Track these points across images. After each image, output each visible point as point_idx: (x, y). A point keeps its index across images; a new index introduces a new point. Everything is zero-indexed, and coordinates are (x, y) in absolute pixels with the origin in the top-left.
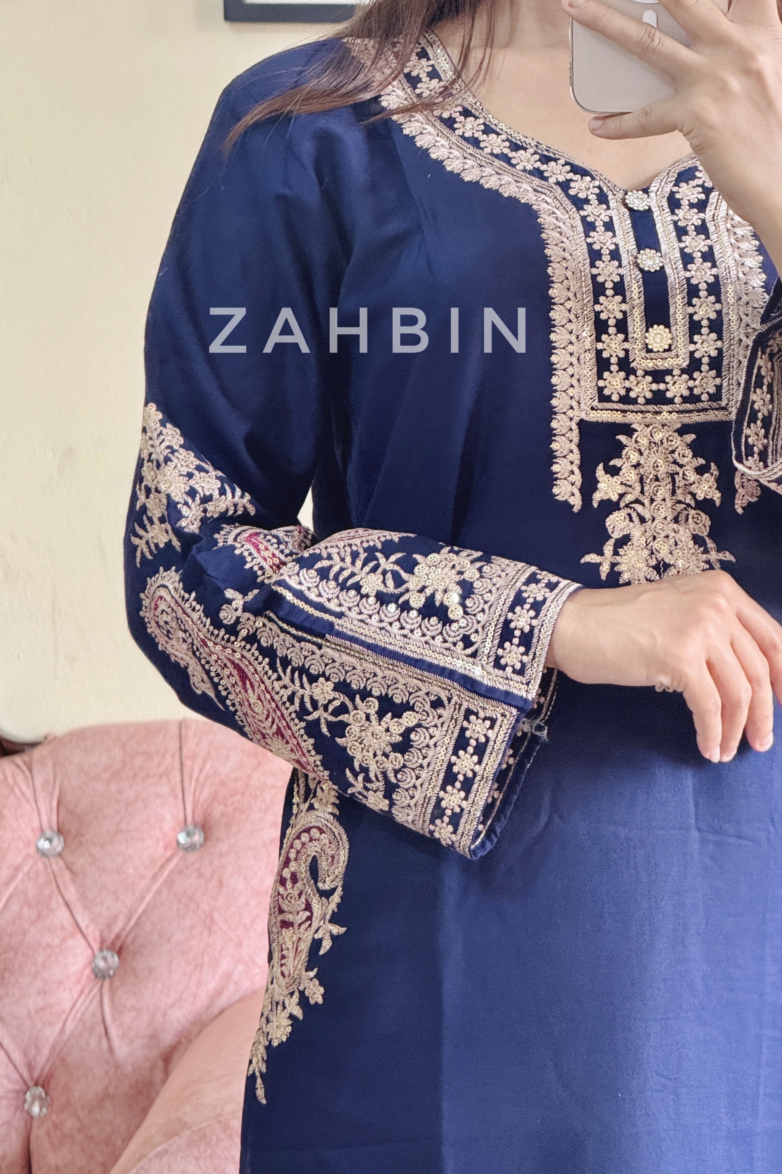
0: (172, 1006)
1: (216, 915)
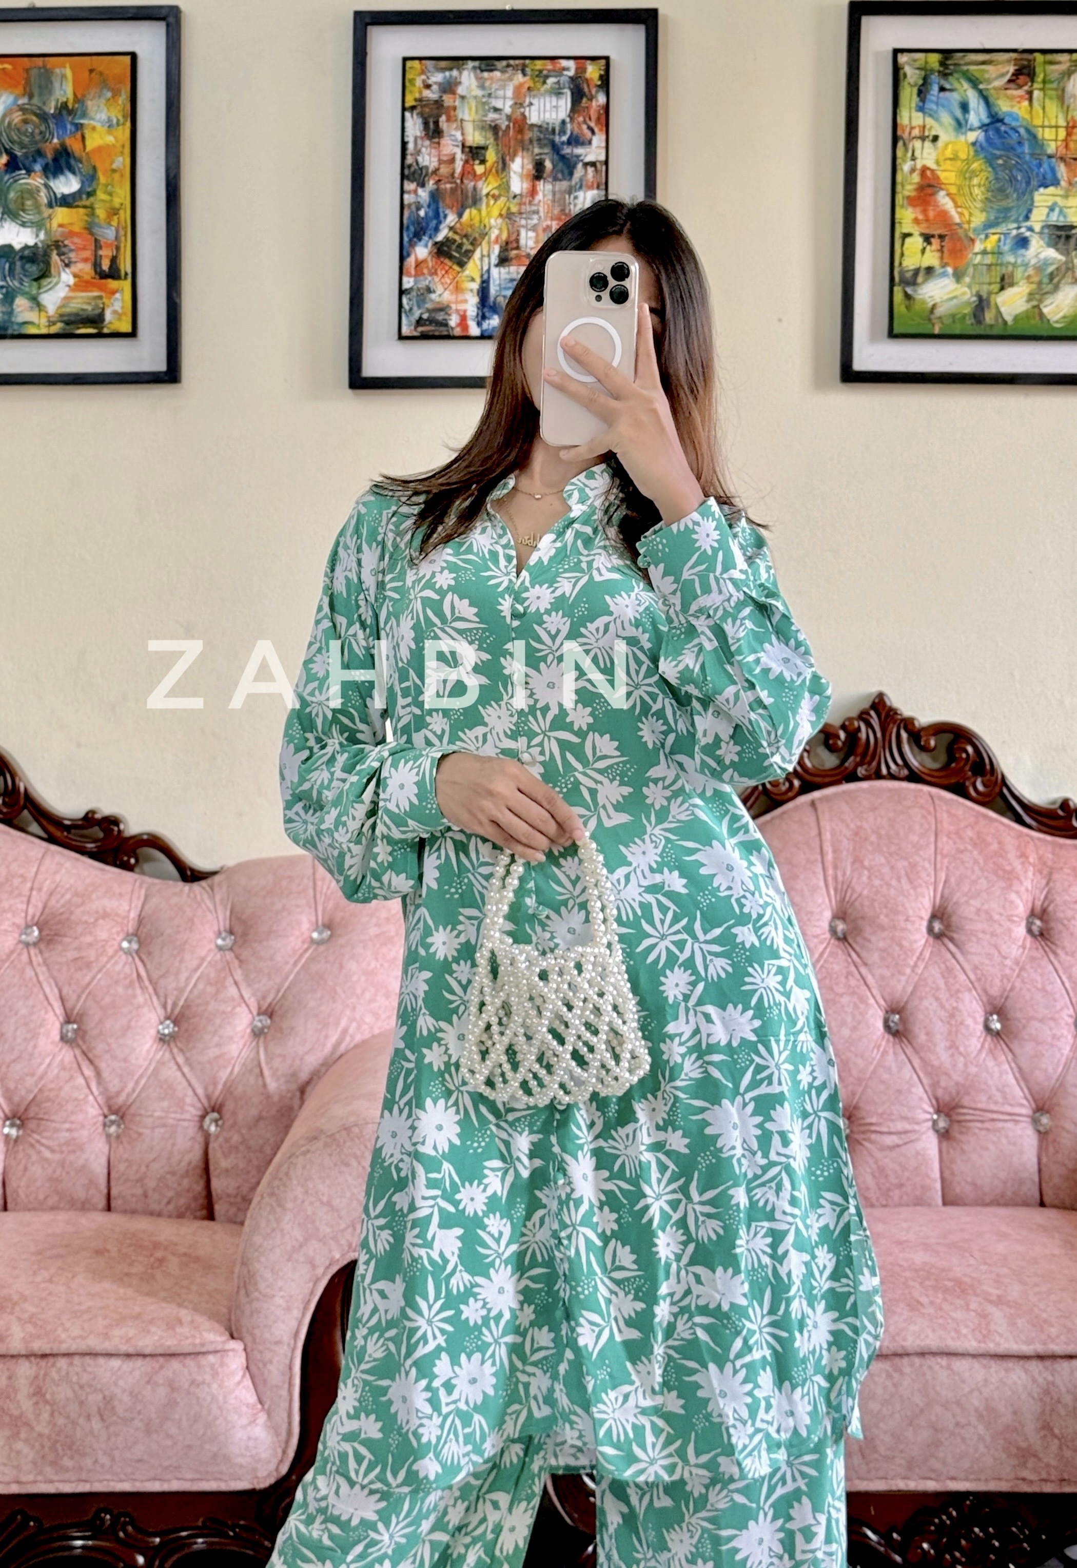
0: (307, 1053)
1: (339, 989)
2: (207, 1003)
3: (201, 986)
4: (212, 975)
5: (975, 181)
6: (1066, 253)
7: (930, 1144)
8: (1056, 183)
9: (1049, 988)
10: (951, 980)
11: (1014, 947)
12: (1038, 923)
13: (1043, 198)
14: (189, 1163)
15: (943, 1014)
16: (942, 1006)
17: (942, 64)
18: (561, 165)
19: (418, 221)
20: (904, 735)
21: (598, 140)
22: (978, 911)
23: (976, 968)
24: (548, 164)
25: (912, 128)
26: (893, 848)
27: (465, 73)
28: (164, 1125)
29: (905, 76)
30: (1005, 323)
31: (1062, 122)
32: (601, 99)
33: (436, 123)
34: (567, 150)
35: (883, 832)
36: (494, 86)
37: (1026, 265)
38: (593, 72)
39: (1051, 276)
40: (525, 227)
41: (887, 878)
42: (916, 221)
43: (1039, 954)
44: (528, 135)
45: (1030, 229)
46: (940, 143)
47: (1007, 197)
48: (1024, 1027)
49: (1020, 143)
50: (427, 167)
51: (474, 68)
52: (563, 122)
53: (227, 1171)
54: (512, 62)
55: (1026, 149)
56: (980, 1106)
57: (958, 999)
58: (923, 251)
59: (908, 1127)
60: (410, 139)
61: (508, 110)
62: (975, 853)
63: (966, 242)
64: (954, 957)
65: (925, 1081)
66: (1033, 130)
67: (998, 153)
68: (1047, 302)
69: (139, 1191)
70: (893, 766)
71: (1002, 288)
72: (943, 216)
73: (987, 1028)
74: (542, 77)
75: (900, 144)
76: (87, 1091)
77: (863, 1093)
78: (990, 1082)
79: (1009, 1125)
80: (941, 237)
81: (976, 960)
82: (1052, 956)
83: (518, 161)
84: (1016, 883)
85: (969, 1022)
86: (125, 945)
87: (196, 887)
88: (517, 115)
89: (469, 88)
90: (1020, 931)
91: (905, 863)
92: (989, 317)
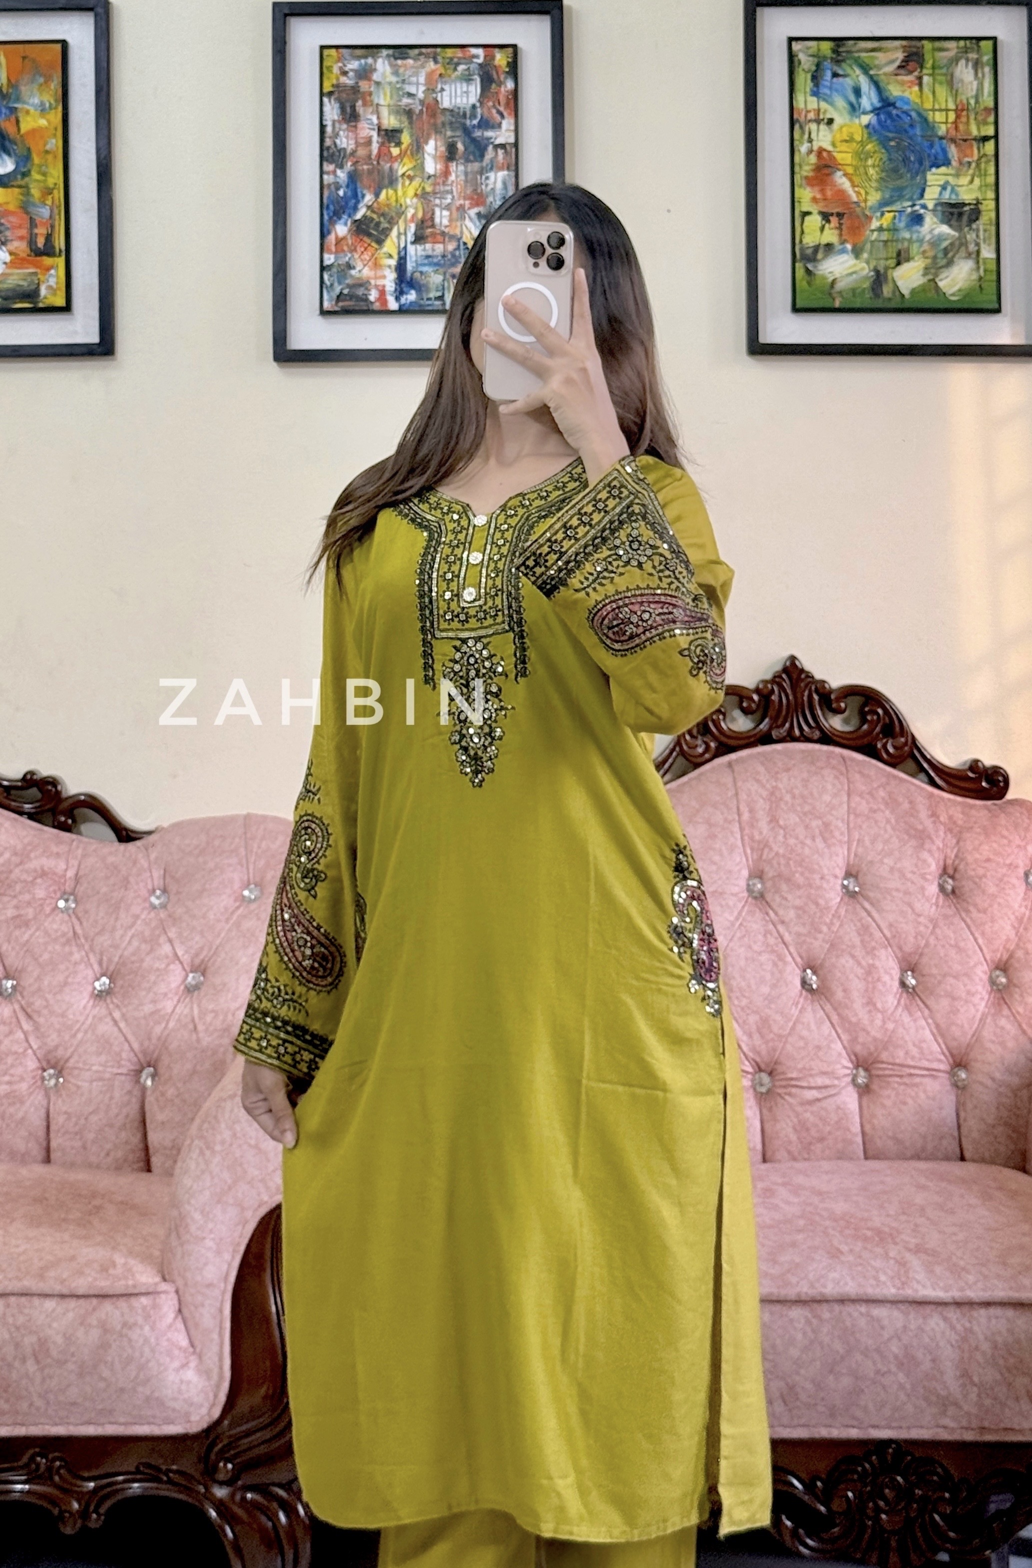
2: (142, 961)
3: (135, 943)
4: (147, 933)
5: (870, 162)
6: (959, 229)
7: (850, 1099)
8: (947, 163)
9: (962, 944)
10: (867, 938)
11: (927, 905)
12: (950, 881)
13: (935, 178)
14: (127, 1116)
15: (860, 971)
16: (859, 964)
17: (835, 51)
18: (472, 148)
19: (336, 200)
20: (816, 697)
21: (507, 124)
22: (892, 870)
23: (891, 925)
24: (460, 146)
25: (808, 112)
26: (807, 808)
27: (380, 61)
28: (101, 1079)
29: (800, 63)
30: (903, 296)
31: (951, 106)
32: (510, 85)
33: (353, 107)
34: (478, 134)
35: (797, 792)
36: (408, 73)
37: (921, 241)
38: (501, 59)
39: (946, 251)
40: (440, 206)
41: (801, 837)
42: (814, 200)
43: (950, 912)
44: (440, 119)
45: (924, 207)
46: (835, 126)
47: (901, 177)
48: (940, 983)
49: (912, 126)
50: (344, 149)
51: (388, 56)
52: (474, 107)
53: (163, 1123)
54: (424, 50)
55: (918, 131)
56: (897, 1061)
57: (874, 956)
58: (822, 229)
59: (827, 1081)
60: (328, 123)
61: (421, 95)
62: (887, 812)
63: (863, 219)
64: (869, 914)
65: (843, 1037)
66: (924, 114)
67: (891, 135)
68: (942, 276)
69: (78, 1144)
70: (805, 728)
71: (899, 264)
72: (841, 195)
73: (903, 984)
74: (453, 64)
75: (797, 127)
76: (26, 1045)
77: (783, 1048)
78: (907, 1038)
79: (926, 1080)
80: (840, 215)
81: (891, 917)
82: (964, 915)
83: (432, 143)
84: (928, 841)
85: (886, 978)
86: (61, 904)
87: (131, 846)
88: (430, 100)
89: (384, 74)
90: (933, 889)
91: (820, 822)
92: (887, 291)
